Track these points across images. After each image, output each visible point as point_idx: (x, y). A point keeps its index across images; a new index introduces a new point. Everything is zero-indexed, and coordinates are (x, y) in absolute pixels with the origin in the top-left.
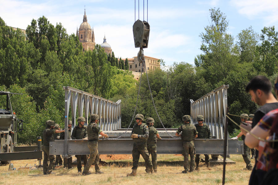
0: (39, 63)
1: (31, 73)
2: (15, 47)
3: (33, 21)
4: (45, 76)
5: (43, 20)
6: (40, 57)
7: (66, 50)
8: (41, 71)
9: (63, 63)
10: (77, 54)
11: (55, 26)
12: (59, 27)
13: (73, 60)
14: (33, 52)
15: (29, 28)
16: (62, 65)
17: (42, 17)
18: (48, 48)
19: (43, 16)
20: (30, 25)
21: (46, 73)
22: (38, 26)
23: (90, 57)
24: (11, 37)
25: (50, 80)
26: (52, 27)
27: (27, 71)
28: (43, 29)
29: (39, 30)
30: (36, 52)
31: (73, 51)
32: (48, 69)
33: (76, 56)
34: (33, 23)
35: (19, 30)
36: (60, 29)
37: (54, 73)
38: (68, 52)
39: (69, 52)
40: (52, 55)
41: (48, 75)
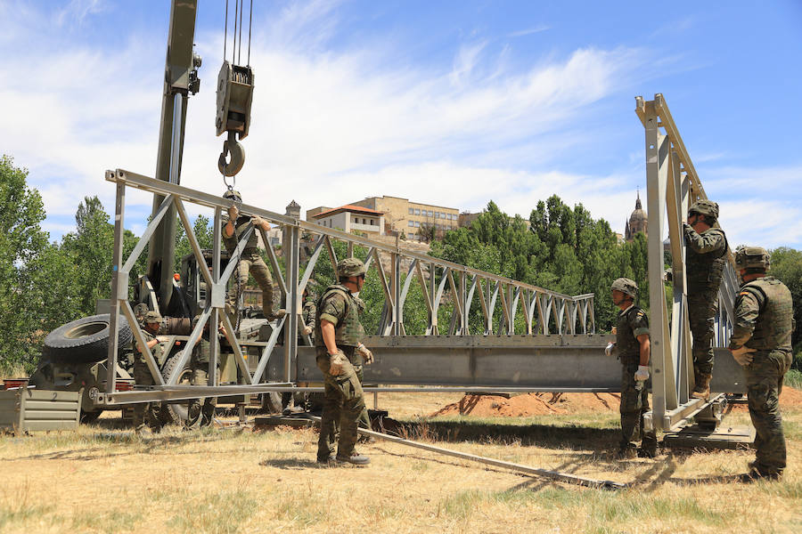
0: (546, 264)
1: (535, 277)
2: (510, 241)
3: (540, 202)
4: (554, 281)
5: (554, 201)
6: (548, 254)
7: (590, 242)
8: (549, 275)
9: (584, 262)
10: (606, 246)
11: (573, 209)
12: (579, 210)
13: (599, 258)
14: (537, 247)
15: (534, 213)
16: (582, 266)
17: (552, 196)
18: (559, 241)
19: (555, 195)
20: (536, 209)
21: (556, 278)
22: (547, 211)
23: (628, 253)
24: (505, 227)
25: (563, 288)
26: (567, 209)
27: (527, 274)
28: (554, 215)
29: (548, 215)
30: (542, 247)
31: (600, 243)
32: (559, 271)
33: (603, 251)
34: (540, 206)
35: (517, 218)
36: (581, 213)
37: (567, 277)
38: (591, 246)
39: (594, 245)
40: (564, 250)
41: (558, 281)
